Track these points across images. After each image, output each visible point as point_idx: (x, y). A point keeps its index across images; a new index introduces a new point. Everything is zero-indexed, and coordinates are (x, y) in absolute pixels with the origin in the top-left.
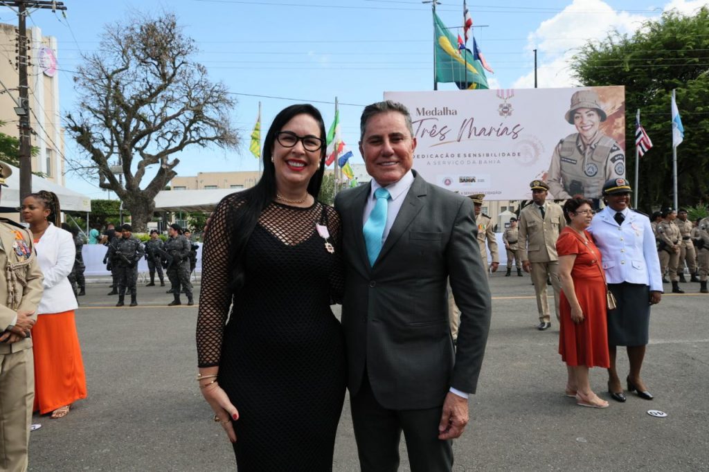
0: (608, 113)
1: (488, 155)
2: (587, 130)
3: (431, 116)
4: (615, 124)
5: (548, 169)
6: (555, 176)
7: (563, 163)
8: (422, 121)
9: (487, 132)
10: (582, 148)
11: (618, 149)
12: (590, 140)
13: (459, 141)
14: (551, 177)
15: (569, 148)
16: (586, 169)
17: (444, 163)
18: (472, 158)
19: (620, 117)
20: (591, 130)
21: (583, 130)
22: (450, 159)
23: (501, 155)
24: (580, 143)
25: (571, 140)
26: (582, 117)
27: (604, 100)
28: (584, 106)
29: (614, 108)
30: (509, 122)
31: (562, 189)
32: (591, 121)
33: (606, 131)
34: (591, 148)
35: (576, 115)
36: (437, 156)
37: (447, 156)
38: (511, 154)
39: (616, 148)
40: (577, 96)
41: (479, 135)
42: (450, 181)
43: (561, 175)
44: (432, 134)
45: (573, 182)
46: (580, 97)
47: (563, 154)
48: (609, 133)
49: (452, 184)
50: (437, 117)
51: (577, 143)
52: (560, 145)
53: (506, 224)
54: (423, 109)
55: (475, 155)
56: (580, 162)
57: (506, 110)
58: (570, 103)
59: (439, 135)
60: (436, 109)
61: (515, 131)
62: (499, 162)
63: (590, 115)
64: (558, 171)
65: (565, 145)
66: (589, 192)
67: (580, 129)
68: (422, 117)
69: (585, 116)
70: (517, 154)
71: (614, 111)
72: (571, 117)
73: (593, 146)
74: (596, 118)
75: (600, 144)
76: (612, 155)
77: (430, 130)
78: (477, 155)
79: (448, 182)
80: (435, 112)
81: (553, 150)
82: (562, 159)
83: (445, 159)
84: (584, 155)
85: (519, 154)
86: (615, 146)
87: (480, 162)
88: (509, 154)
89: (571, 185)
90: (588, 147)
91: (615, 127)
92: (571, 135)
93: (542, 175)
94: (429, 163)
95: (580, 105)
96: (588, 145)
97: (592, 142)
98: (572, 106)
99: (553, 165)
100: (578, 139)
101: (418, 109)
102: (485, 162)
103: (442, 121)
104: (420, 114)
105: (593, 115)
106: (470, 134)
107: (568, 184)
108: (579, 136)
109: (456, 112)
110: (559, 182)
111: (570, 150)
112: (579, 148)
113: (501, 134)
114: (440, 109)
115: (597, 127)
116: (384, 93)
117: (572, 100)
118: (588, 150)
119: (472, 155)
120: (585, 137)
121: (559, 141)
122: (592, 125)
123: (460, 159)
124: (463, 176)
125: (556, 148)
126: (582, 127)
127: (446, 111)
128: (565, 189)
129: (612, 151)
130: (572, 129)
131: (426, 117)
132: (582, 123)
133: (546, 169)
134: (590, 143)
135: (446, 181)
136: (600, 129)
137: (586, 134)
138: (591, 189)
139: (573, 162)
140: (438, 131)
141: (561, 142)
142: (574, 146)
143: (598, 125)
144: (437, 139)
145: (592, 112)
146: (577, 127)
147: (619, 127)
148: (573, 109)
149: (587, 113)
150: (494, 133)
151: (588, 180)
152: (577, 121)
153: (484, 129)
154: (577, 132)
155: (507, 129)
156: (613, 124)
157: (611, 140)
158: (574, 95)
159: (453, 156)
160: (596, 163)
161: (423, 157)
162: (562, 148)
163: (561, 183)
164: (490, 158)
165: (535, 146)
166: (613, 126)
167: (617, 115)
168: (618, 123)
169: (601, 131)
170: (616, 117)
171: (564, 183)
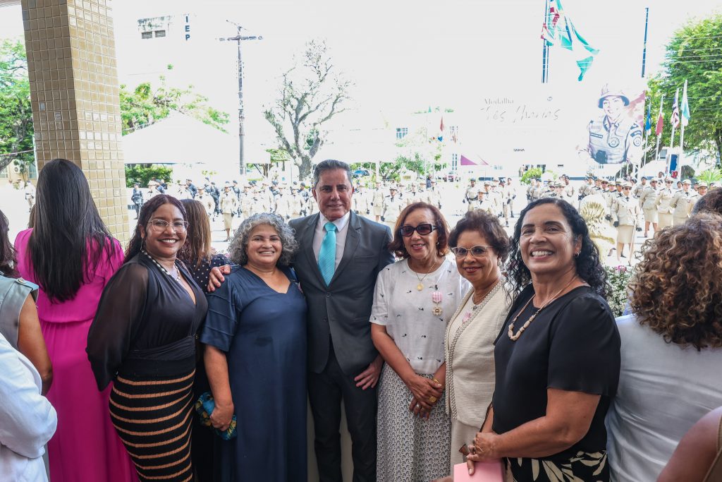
2: (613, 113)
3: (495, 105)
6: (585, 147)
8: (488, 108)
9: (535, 115)
10: (608, 126)
11: (637, 126)
12: (614, 120)
13: (514, 122)
14: (582, 148)
15: (597, 126)
16: (610, 142)
19: (640, 102)
20: (616, 112)
24: (607, 122)
25: (600, 120)
26: (609, 103)
27: (628, 90)
28: (611, 94)
29: (636, 95)
30: (552, 108)
32: (617, 106)
34: (615, 126)
35: (605, 101)
41: (529, 117)
42: (506, 151)
43: (590, 146)
44: (495, 118)
45: (599, 151)
46: (608, 87)
47: (593, 131)
48: (631, 114)
50: (499, 105)
51: (604, 123)
52: (591, 124)
54: (490, 100)
56: (605, 137)
58: (601, 93)
59: (500, 119)
60: (498, 99)
61: (557, 114)
63: (616, 101)
64: (588, 143)
65: (594, 124)
66: (611, 159)
68: (488, 105)
69: (612, 102)
71: (636, 98)
72: (601, 103)
73: (617, 125)
74: (620, 103)
75: (622, 123)
76: (632, 131)
77: (493, 115)
80: (498, 101)
81: (585, 128)
82: (591, 134)
84: (609, 131)
86: (635, 124)
88: (551, 131)
89: (597, 154)
90: (613, 126)
91: (637, 110)
95: (609, 94)
97: (616, 122)
98: (603, 94)
99: (584, 139)
100: (605, 119)
103: (503, 108)
104: (487, 103)
105: (618, 101)
106: (522, 117)
107: (595, 153)
108: (606, 117)
109: (513, 101)
110: (588, 151)
111: (599, 127)
112: (605, 126)
113: (546, 117)
114: (501, 100)
117: (602, 90)
118: (613, 127)
120: (611, 118)
122: (617, 109)
125: (587, 126)
126: (608, 111)
127: (505, 101)
128: (593, 156)
129: (632, 128)
131: (491, 105)
132: (608, 107)
134: (614, 122)
137: (611, 115)
138: (613, 157)
139: (600, 136)
140: (499, 115)
141: (592, 121)
142: (602, 125)
143: (622, 109)
145: (617, 99)
146: (604, 111)
147: (640, 110)
148: (603, 96)
149: (613, 99)
151: (611, 150)
152: (605, 106)
153: (533, 113)
155: (550, 113)
156: (634, 107)
157: (632, 119)
160: (619, 138)
162: (592, 126)
163: (590, 153)
166: (634, 109)
167: (638, 100)
168: (639, 107)
169: (624, 113)
170: (637, 102)
171: (592, 152)
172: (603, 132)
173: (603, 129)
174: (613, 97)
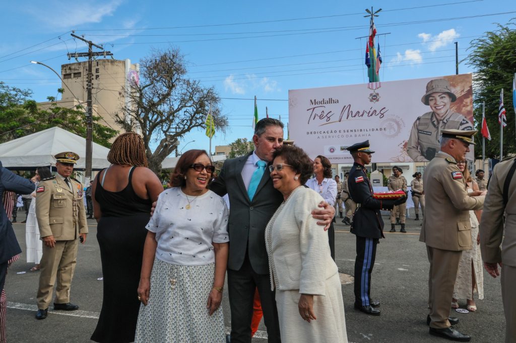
0: (458, 95)
1: (361, 130)
2: (440, 109)
3: (321, 105)
4: (464, 103)
5: (408, 139)
6: (413, 144)
7: (420, 134)
8: (314, 108)
9: (361, 114)
10: (436, 123)
11: (467, 122)
12: (442, 116)
13: (340, 121)
14: (411, 145)
15: (425, 123)
17: (329, 137)
18: (350, 133)
20: (443, 109)
21: (437, 109)
22: (333, 134)
23: (371, 130)
24: (434, 119)
25: (427, 117)
26: (435, 99)
27: (454, 86)
28: (436, 91)
29: (463, 91)
30: (377, 106)
31: (419, 154)
32: (443, 102)
33: (456, 109)
34: (443, 122)
35: (431, 98)
36: (324, 132)
37: (332, 132)
38: (379, 129)
39: (465, 122)
40: (431, 84)
41: (355, 116)
42: (333, 150)
43: (419, 143)
44: (321, 117)
45: (429, 148)
46: (434, 84)
47: (420, 128)
48: (459, 110)
49: (335, 151)
50: (324, 105)
51: (431, 119)
52: (418, 122)
53: (374, 180)
54: (315, 100)
55: (352, 131)
56: (434, 134)
57: (375, 97)
58: (426, 90)
59: (326, 118)
60: (324, 99)
61: (382, 112)
62: (369, 135)
63: (442, 98)
64: (417, 141)
65: (422, 121)
67: (434, 108)
68: (314, 106)
69: (438, 98)
70: (383, 129)
71: (463, 94)
72: (427, 100)
73: (445, 121)
74: (447, 100)
75: (451, 119)
76: (462, 127)
77: (319, 115)
78: (353, 131)
79: (332, 150)
80: (323, 102)
81: (411, 125)
82: (419, 131)
83: (330, 134)
84: (438, 128)
85: (385, 129)
86: (464, 120)
87: (356, 136)
88: (377, 130)
89: (426, 151)
90: (441, 122)
91: (464, 106)
92: (427, 114)
93: (403, 144)
94: (319, 137)
95: (434, 91)
96: (441, 120)
97: (444, 118)
99: (412, 136)
100: (432, 116)
101: (311, 101)
102: (359, 135)
103: (328, 108)
104: (313, 104)
105: (445, 97)
106: (348, 116)
107: (425, 150)
108: (433, 114)
109: (338, 101)
110: (417, 149)
111: (426, 124)
112: (433, 123)
113: (371, 115)
114: (327, 99)
115: (448, 106)
116: (289, 91)
117: (427, 87)
118: (441, 124)
119: (349, 131)
120: (438, 114)
121: (416, 119)
122: (444, 105)
123: (340, 134)
124: (344, 146)
125: (414, 124)
126: (435, 107)
127: (331, 101)
128: (422, 154)
129: (462, 124)
130: (428, 109)
131: (317, 105)
132: (435, 104)
133: (407, 139)
134: (442, 119)
135: (331, 150)
136: (451, 108)
137: (439, 112)
139: (428, 133)
140: (325, 115)
141: (419, 119)
142: (429, 121)
143: (449, 105)
144: (324, 121)
145: (444, 95)
146: (431, 107)
147: (468, 106)
148: (428, 94)
149: (439, 96)
150: (366, 114)
152: (432, 103)
153: (359, 112)
154: (431, 111)
155: (375, 111)
156: (462, 103)
157: (461, 115)
158: (429, 83)
159: (335, 132)
161: (315, 133)
162: (419, 123)
163: (419, 150)
164: (363, 133)
165: (397, 123)
166: (462, 105)
168: (467, 103)
169: (452, 110)
170: (465, 98)
171: (421, 149)
172: (431, 129)
173: (431, 126)
174: (440, 94)
